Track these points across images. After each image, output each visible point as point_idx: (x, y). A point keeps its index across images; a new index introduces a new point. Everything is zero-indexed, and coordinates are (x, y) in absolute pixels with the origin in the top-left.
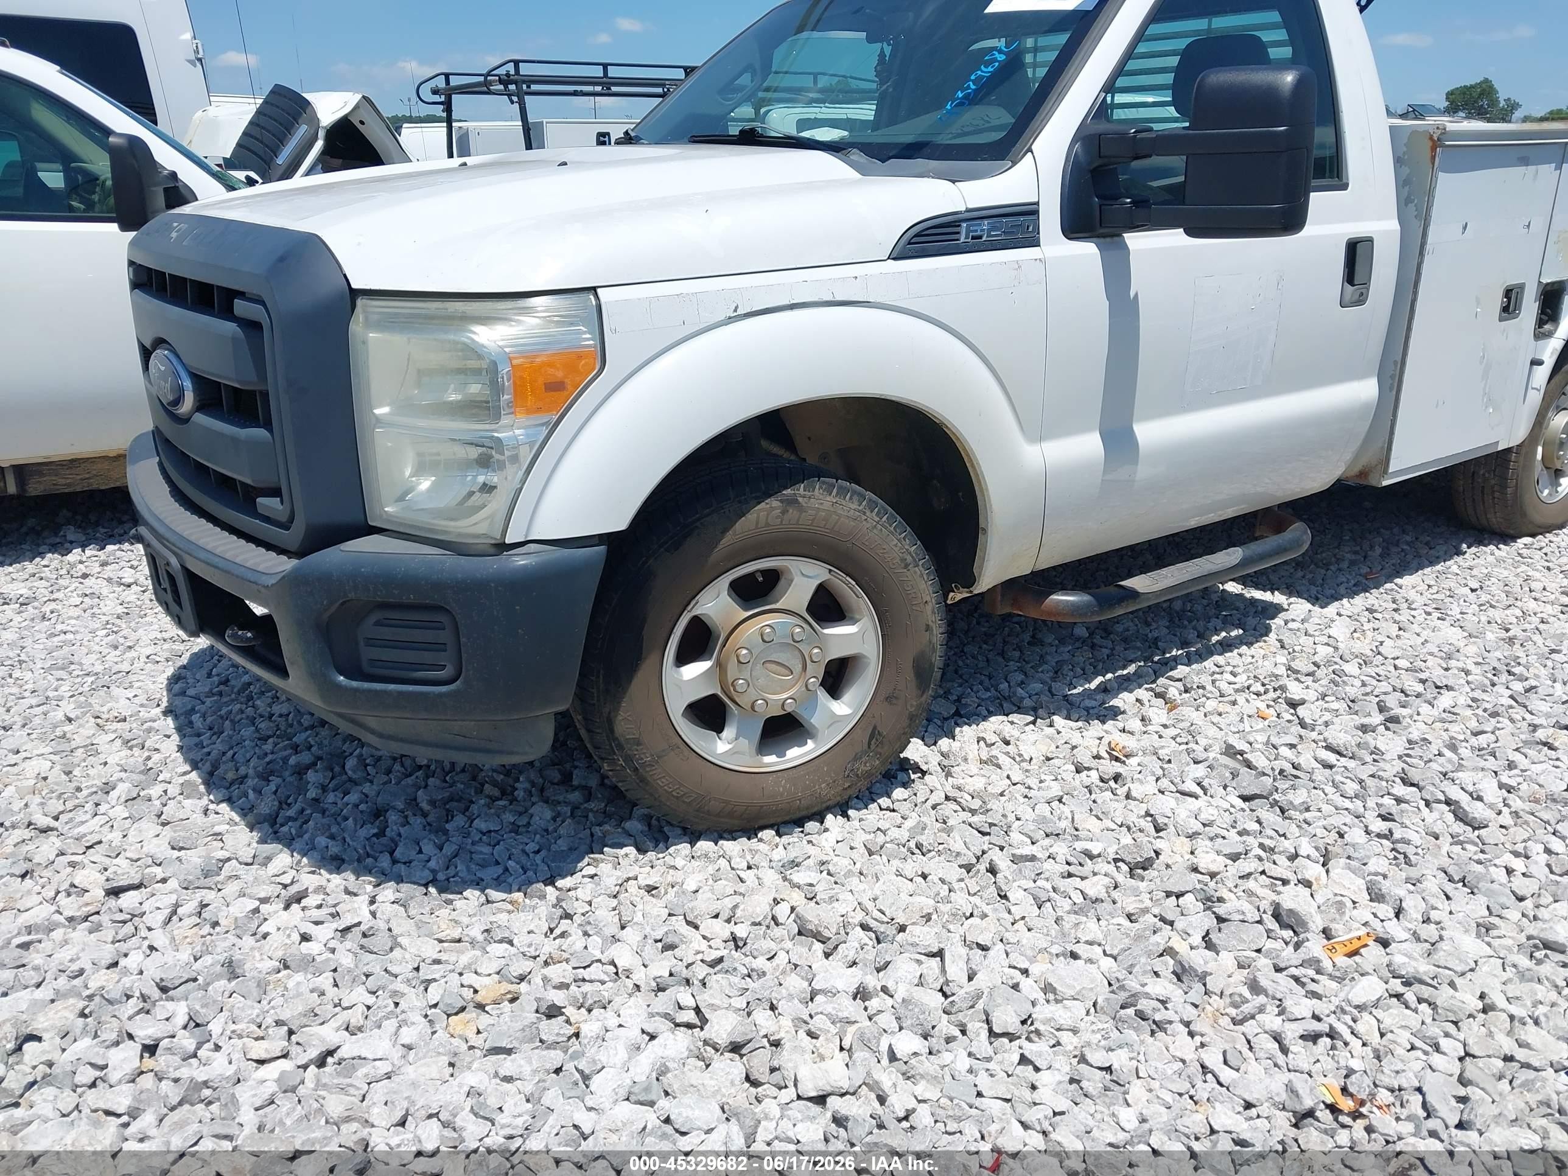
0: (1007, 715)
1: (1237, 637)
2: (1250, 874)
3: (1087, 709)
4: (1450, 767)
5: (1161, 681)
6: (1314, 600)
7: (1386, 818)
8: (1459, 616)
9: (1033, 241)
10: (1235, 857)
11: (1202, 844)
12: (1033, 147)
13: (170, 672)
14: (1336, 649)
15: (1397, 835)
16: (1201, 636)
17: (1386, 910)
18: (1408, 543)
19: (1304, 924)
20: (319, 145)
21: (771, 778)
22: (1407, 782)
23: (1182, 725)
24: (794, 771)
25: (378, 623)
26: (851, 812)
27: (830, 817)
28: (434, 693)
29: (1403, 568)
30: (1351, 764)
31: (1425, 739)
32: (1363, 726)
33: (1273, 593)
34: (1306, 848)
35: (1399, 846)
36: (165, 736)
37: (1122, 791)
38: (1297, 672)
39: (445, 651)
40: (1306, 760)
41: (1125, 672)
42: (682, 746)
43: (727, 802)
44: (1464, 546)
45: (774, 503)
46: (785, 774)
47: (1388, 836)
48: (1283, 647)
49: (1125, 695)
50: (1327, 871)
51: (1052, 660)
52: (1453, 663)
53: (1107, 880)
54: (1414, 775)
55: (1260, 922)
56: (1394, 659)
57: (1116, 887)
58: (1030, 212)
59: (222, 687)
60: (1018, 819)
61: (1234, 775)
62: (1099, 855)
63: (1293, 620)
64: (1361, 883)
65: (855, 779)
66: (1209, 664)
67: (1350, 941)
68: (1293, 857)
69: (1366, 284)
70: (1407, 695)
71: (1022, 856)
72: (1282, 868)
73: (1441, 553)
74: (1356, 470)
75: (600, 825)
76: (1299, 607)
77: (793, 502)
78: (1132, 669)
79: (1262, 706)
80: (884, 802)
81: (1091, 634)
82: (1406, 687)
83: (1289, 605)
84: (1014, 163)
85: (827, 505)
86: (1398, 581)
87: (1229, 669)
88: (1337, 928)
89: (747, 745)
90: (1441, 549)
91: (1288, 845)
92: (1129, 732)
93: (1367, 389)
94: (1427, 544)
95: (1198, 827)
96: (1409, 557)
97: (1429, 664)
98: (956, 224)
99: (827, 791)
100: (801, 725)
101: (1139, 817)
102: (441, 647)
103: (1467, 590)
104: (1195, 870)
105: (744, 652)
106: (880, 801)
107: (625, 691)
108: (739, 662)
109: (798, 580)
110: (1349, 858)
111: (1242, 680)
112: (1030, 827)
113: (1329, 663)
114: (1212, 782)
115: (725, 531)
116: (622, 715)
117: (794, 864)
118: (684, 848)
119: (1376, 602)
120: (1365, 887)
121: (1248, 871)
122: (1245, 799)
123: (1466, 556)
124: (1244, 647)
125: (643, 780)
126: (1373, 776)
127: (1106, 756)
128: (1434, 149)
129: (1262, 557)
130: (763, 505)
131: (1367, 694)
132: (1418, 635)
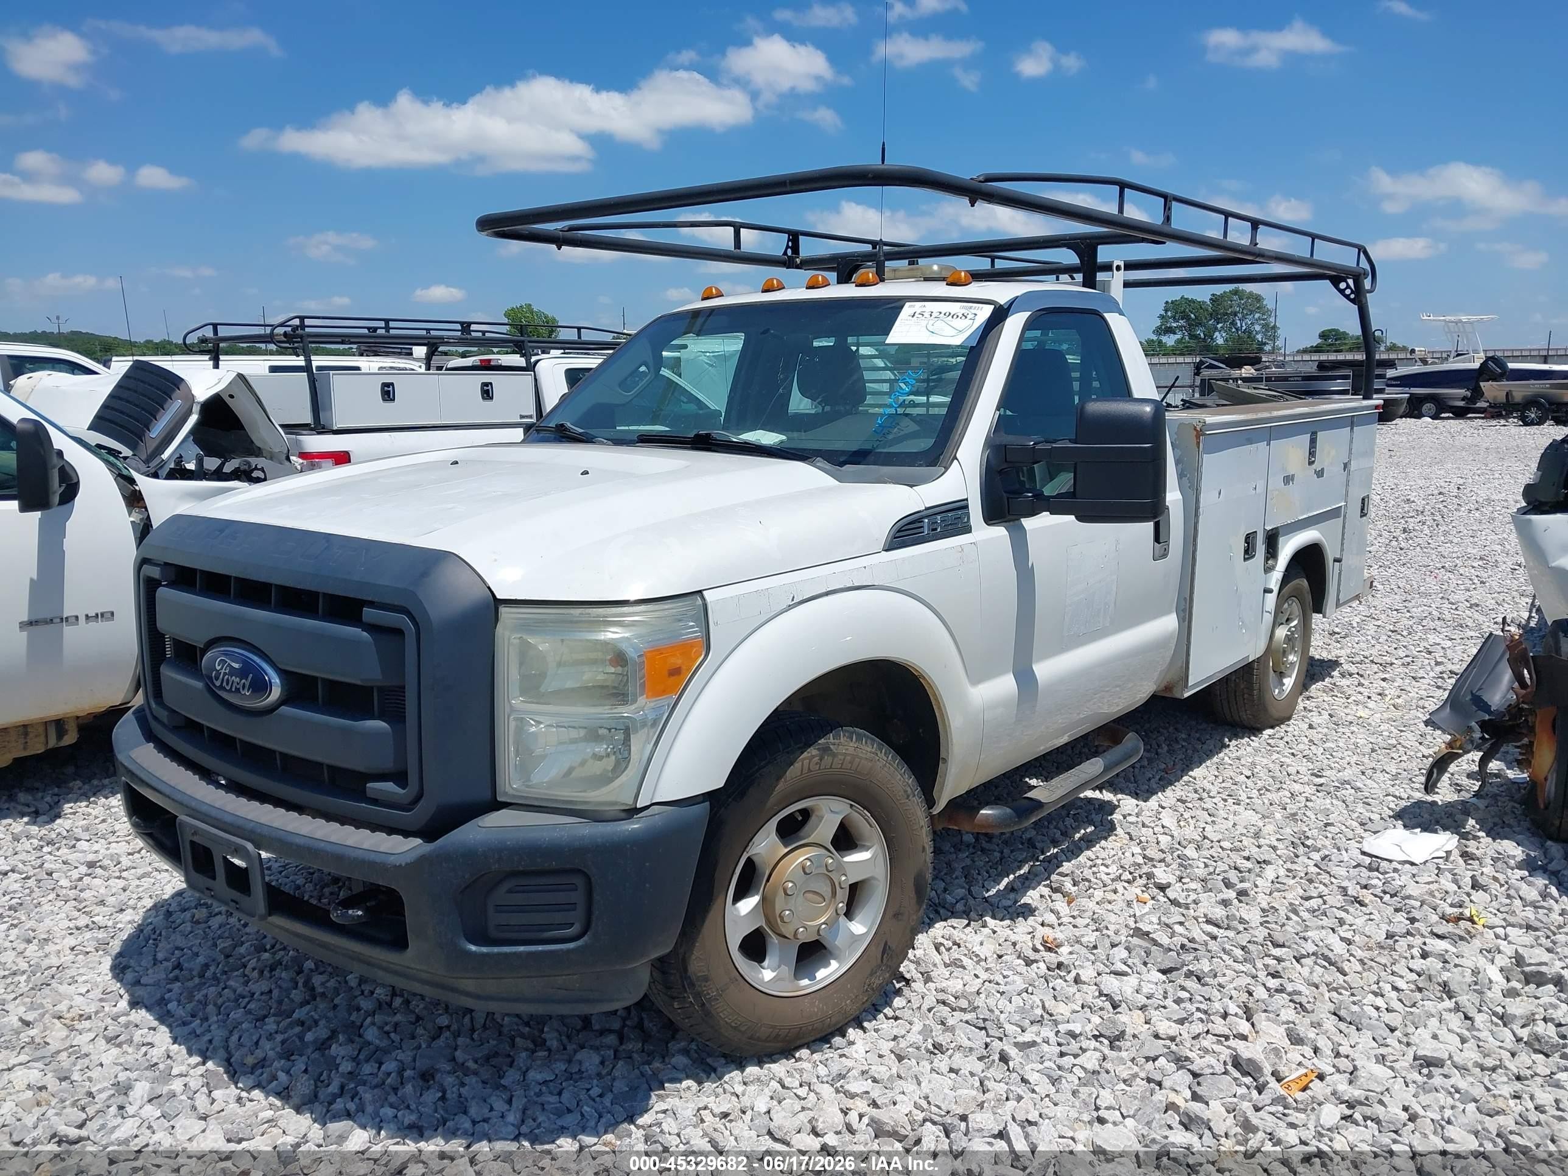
0: (945, 920)
1: (1091, 832)
2: (1199, 1034)
3: (1006, 908)
4: (1299, 929)
5: (1054, 877)
6: (1136, 795)
7: (1275, 975)
8: (1248, 801)
9: (967, 530)
10: (1181, 1022)
11: (1155, 1015)
12: (958, 456)
13: (107, 962)
14: (1172, 836)
15: (1289, 989)
16: (1065, 834)
17: (1308, 1051)
18: (1184, 740)
19: (1259, 1069)
20: (194, 418)
21: (807, 1000)
22: (1277, 945)
23: (1087, 914)
24: (824, 991)
25: (510, 891)
26: (866, 1024)
27: (850, 1030)
28: (562, 950)
29: (1188, 765)
30: (1231, 934)
31: (1273, 907)
32: (1223, 901)
33: (1101, 792)
34: (1233, 1008)
35: (1295, 997)
36: (150, 1029)
37: (1071, 977)
38: (1152, 860)
39: (574, 910)
40: (1197, 934)
41: (1022, 872)
42: (740, 978)
43: (774, 1027)
44: (1227, 740)
45: (813, 751)
46: (817, 995)
47: (1281, 990)
48: (1131, 839)
49: (1031, 893)
50: (1253, 1025)
51: (958, 866)
52: (1262, 841)
53: (1098, 1054)
54: (1279, 937)
55: (1226, 1073)
56: (1219, 842)
57: (1104, 1059)
58: (961, 506)
59: (177, 972)
60: (1001, 1012)
61: (1148, 953)
62: (1081, 1034)
63: (1130, 815)
64: (1282, 1030)
65: (871, 992)
66: (1082, 858)
67: (1299, 1078)
68: (1225, 1016)
69: (1167, 542)
70: (1241, 872)
71: (1024, 1043)
72: (1220, 1026)
73: (1212, 747)
74: (1163, 686)
75: (649, 1063)
76: (1128, 803)
77: (826, 750)
78: (1025, 869)
79: (1138, 891)
80: (888, 1011)
81: (977, 839)
82: (1238, 865)
83: (1119, 801)
84: (947, 469)
85: (851, 751)
86: (1191, 773)
87: (1099, 862)
88: (1283, 1069)
89: (787, 970)
90: (1210, 744)
91: (1217, 1006)
92: (1049, 925)
93: (1169, 623)
94: (1199, 739)
95: (1144, 1001)
96: (1190, 752)
97: (1245, 843)
98: (920, 520)
99: (851, 1007)
100: (824, 947)
101: (1094, 998)
102: (572, 906)
103: (1242, 778)
104: (1157, 1036)
105: (790, 885)
106: (885, 1011)
107: (699, 932)
108: (786, 894)
109: (827, 816)
110: (1265, 1011)
111: (1113, 869)
112: (1016, 1017)
113: (1172, 850)
114: (1135, 961)
115: (779, 779)
116: (696, 953)
117: (841, 1076)
118: (736, 1074)
119: (1182, 793)
120: (1285, 1034)
121: (1197, 1032)
122: (1164, 972)
123: (1231, 748)
124: (1103, 842)
125: (708, 1014)
126: (1249, 942)
127: (1042, 948)
128: (1198, 437)
129: (1117, 764)
130: (805, 754)
131: (1210, 874)
132: (1226, 819)
